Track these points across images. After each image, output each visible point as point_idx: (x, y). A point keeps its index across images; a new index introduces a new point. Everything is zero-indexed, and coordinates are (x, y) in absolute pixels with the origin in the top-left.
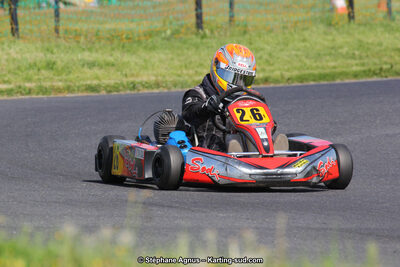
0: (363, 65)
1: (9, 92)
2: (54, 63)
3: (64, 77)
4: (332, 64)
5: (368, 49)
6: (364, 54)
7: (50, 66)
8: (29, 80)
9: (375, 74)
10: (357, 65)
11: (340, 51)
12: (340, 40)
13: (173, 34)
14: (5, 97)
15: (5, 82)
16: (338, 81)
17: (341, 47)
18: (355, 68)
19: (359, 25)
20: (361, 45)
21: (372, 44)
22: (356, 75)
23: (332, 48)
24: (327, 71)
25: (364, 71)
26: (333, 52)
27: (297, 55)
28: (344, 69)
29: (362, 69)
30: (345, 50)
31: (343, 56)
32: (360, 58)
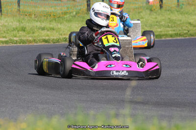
0: (174, 30)
1: (6, 42)
2: (25, 28)
3: (31, 35)
4: (159, 30)
5: (175, 23)
6: (173, 25)
7: (23, 29)
8: (15, 36)
9: (180, 35)
10: (171, 30)
11: (161, 24)
12: (159, 18)
13: (76, 14)
14: (4, 45)
15: (3, 37)
16: (163, 39)
17: (160, 22)
18: (170, 32)
19: (166, 10)
20: (171, 21)
21: (175, 20)
22: (171, 36)
23: (157, 22)
24: (158, 33)
25: (175, 34)
26: (158, 24)
28: (166, 33)
29: (174, 32)
30: (163, 23)
31: (163, 26)
32: (172, 27)
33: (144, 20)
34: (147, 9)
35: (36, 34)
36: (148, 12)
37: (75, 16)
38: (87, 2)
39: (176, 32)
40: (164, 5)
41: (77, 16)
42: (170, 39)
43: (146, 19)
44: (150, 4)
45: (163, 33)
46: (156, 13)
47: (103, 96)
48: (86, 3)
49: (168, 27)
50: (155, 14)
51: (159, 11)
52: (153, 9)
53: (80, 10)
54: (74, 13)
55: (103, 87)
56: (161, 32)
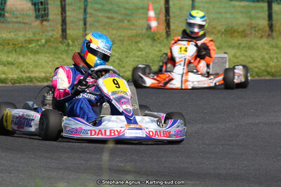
33: (144, 53)
34: (148, 37)
36: (149, 41)
37: (44, 46)
38: (62, 26)
40: (172, 33)
41: (47, 46)
43: (146, 53)
44: (152, 30)
46: (160, 43)
47: (82, 162)
48: (60, 28)
50: (159, 45)
51: (165, 40)
52: (156, 38)
53: (52, 37)
54: (43, 41)
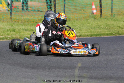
0: (109, 31)
1: (3, 39)
2: (15, 29)
3: (19, 34)
4: (100, 31)
5: (110, 26)
6: (108, 28)
7: (14, 30)
8: (8, 35)
9: (113, 34)
10: (107, 31)
11: (101, 27)
12: (100, 23)
14: (2, 40)
15: (1, 35)
16: (102, 36)
17: (101, 26)
18: (107, 32)
19: (104, 18)
20: (107, 25)
21: (110, 25)
22: (107, 35)
23: (98, 26)
24: (99, 33)
25: (110, 33)
27: (88, 28)
28: (104, 33)
29: (109, 32)
30: (102, 26)
31: (102, 28)
32: (108, 29)
33: (90, 24)
34: (92, 17)
35: (21, 34)
36: (93, 19)
39: (111, 32)
40: (103, 15)
42: (107, 36)
43: (91, 24)
44: (94, 14)
45: (102, 33)
46: (98, 20)
47: (64, 73)
49: (106, 29)
50: (97, 21)
51: (100, 18)
52: (96, 18)
55: (64, 67)
56: (101, 32)
